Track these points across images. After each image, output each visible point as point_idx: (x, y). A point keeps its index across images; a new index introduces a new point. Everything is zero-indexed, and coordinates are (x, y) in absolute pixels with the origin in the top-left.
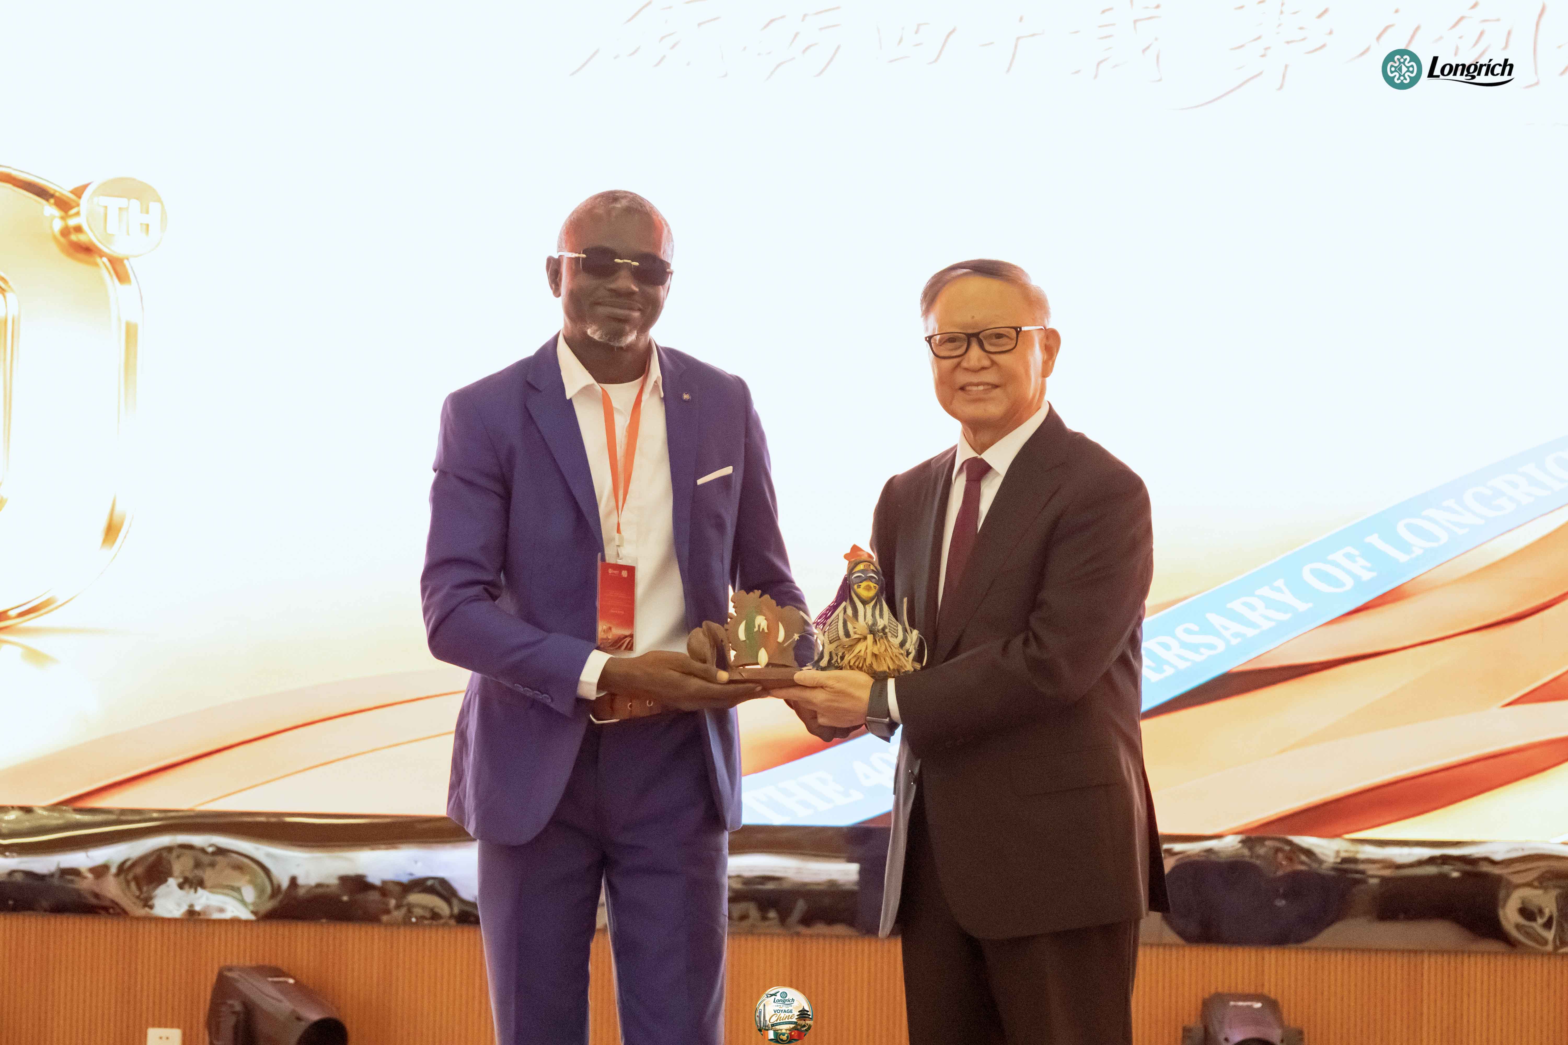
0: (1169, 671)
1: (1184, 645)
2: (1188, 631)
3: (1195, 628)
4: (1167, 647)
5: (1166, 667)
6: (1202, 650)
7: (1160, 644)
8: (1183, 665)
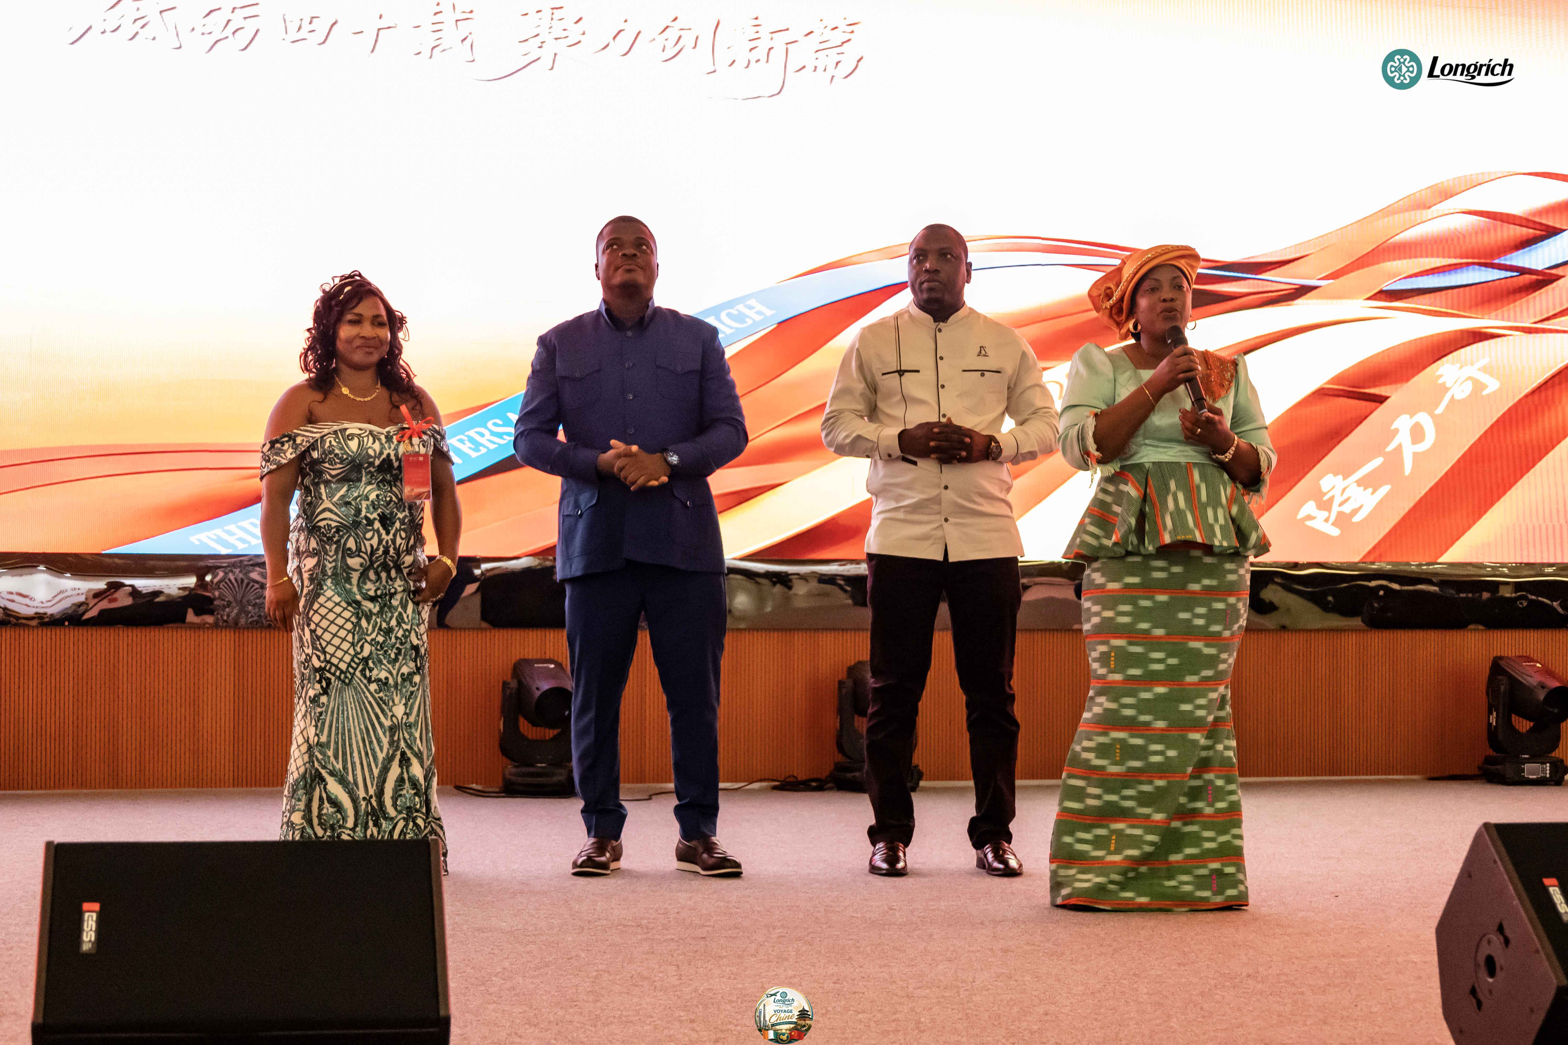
0: (483, 450)
1: (493, 433)
2: (495, 424)
3: (500, 422)
4: (482, 435)
5: (481, 448)
6: (505, 437)
7: (477, 433)
8: (492, 447)
